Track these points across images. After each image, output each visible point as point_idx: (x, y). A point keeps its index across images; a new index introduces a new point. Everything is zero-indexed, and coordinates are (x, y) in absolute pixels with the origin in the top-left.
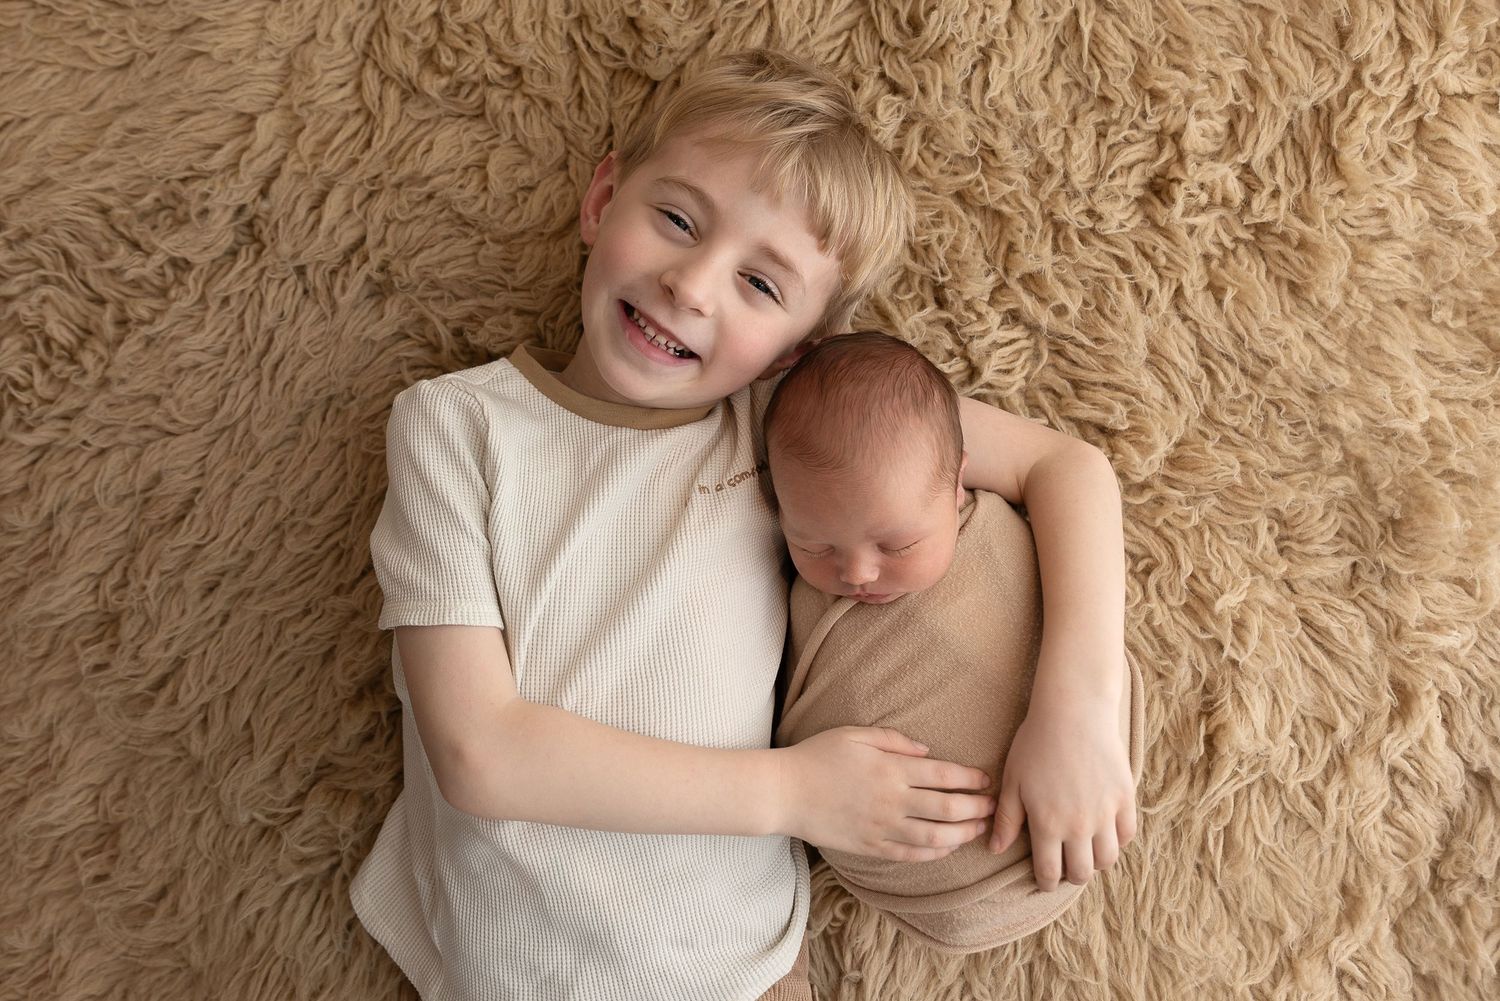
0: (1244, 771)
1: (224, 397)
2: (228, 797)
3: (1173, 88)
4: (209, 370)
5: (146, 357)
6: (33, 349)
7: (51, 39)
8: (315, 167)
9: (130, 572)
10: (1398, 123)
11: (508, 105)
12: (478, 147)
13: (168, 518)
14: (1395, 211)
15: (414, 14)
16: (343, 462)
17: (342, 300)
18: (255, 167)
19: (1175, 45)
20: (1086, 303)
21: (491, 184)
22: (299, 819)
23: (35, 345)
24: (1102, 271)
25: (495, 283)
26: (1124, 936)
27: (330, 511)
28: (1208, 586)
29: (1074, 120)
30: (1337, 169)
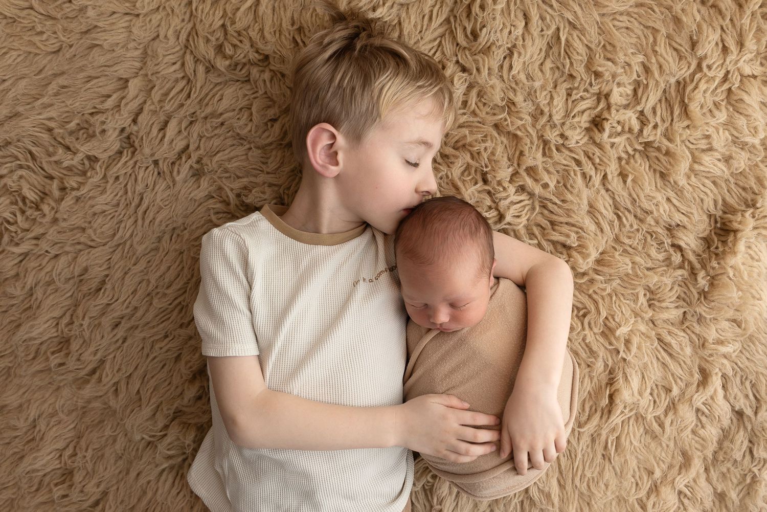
0: (626, 411)
1: (119, 228)
2: (130, 427)
3: (606, 70)
4: (110, 214)
5: (76, 207)
6: (16, 203)
7: (16, 36)
8: (161, 108)
9: (74, 317)
10: (719, 90)
11: (262, 76)
12: (247, 98)
13: (92, 290)
14: (715, 136)
15: (211, 25)
16: (182, 262)
17: (177, 179)
18: (129, 107)
19: (608, 47)
20: (558, 182)
21: (254, 118)
22: (166, 438)
23: (17, 201)
24: (567, 166)
25: (257, 170)
26: (567, 488)
27: (175, 287)
28: (613, 323)
29: (555, 87)
30: (687, 114)
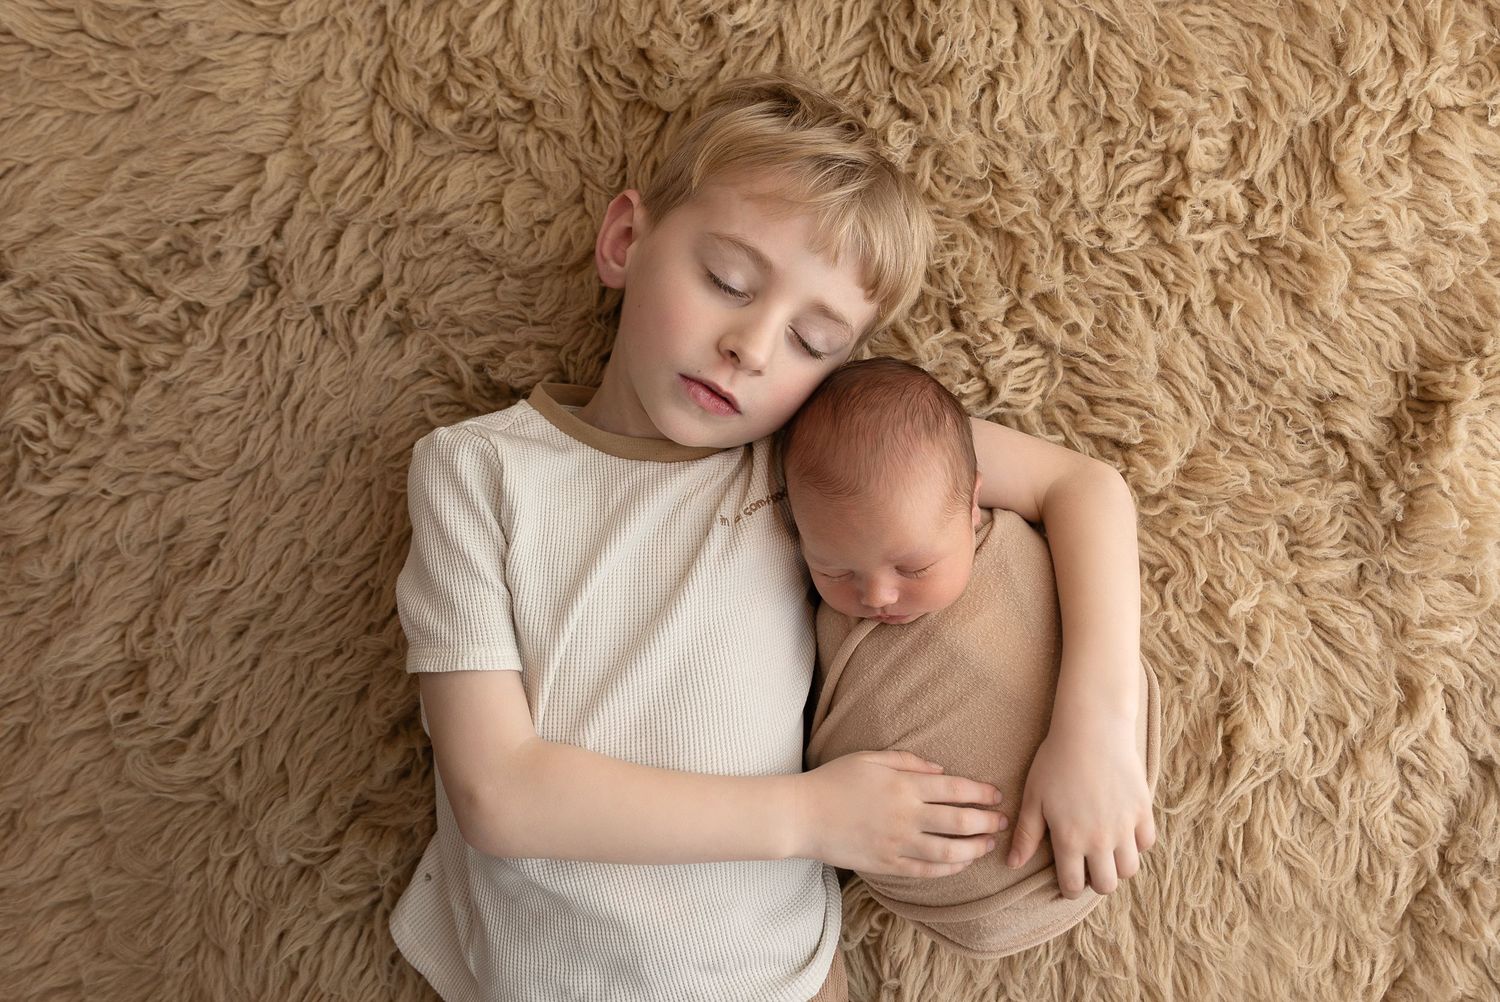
0: (1260, 769)
1: (245, 441)
2: (265, 838)
3: (1177, 107)
4: (229, 414)
5: (163, 403)
6: (46, 399)
7: (51, 82)
8: (328, 206)
9: (156, 620)
10: (1394, 137)
11: (521, 140)
12: (493, 182)
13: (193, 565)
14: (1392, 222)
15: (422, 49)
16: (369, 502)
17: (360, 340)
18: (267, 208)
19: (1178, 64)
20: (1098, 321)
21: (507, 218)
22: (337, 858)
23: (48, 395)
24: (1113, 289)
25: (515, 318)
26: (1151, 933)
27: (357, 551)
28: (1222, 592)
29: (1082, 141)
30: (1336, 183)
